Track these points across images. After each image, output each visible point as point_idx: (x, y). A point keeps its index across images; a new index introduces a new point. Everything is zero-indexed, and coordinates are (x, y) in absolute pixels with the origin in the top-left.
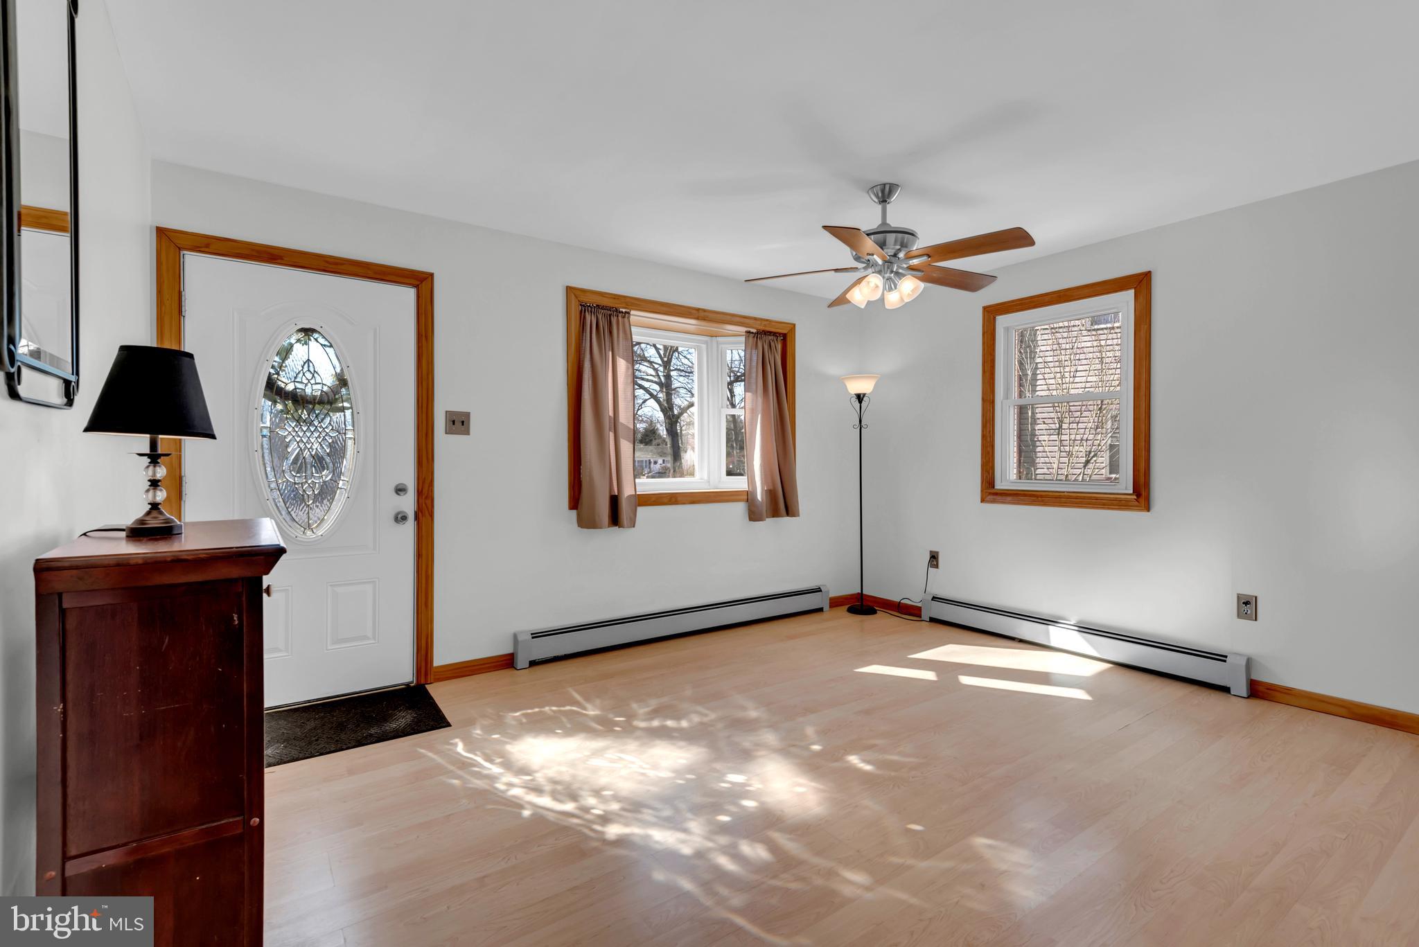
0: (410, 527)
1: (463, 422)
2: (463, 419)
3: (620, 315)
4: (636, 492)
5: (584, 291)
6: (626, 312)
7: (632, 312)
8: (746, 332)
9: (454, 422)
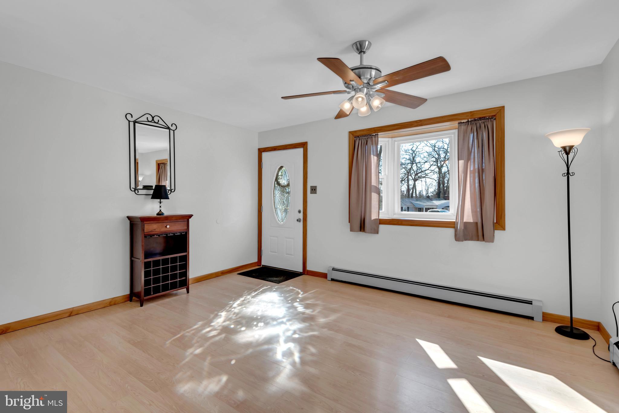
0: (301, 224)
1: (315, 189)
2: (315, 188)
3: (373, 137)
4: (379, 217)
5: (355, 132)
6: (376, 135)
7: (379, 134)
8: (459, 123)
9: (312, 189)
